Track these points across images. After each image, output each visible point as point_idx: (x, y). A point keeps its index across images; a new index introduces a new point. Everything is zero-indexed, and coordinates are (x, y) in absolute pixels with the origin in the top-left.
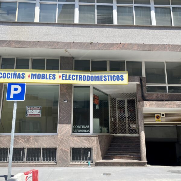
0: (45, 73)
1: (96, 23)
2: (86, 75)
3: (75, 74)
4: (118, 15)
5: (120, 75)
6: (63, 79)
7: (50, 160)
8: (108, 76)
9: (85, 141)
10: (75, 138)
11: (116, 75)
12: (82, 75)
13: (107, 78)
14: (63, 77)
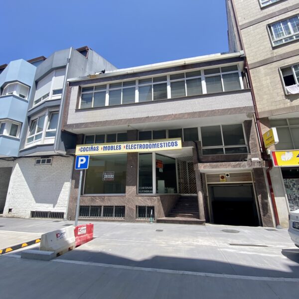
0: (113, 145)
1: (153, 100)
2: (145, 144)
3: (136, 144)
4: (171, 90)
5: (174, 142)
6: (127, 149)
7: (120, 216)
8: (164, 143)
9: (147, 200)
10: (140, 198)
11: (171, 142)
12: (142, 144)
13: (163, 145)
14: (127, 147)
